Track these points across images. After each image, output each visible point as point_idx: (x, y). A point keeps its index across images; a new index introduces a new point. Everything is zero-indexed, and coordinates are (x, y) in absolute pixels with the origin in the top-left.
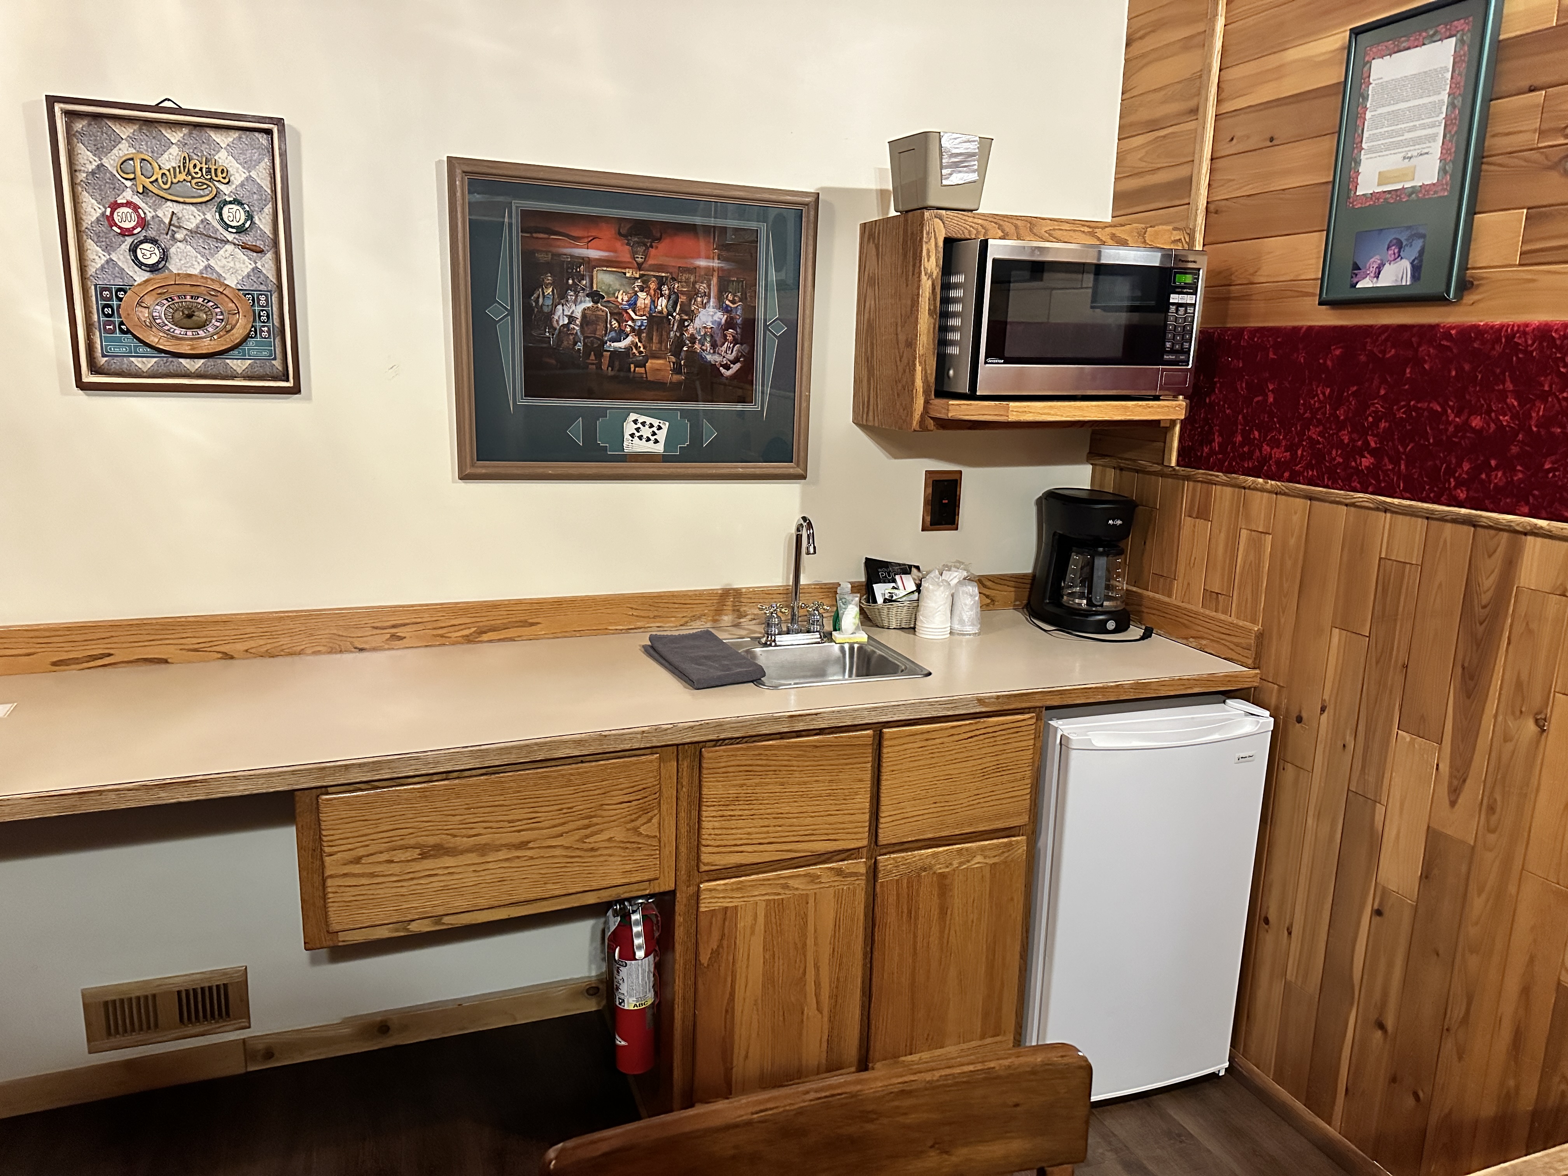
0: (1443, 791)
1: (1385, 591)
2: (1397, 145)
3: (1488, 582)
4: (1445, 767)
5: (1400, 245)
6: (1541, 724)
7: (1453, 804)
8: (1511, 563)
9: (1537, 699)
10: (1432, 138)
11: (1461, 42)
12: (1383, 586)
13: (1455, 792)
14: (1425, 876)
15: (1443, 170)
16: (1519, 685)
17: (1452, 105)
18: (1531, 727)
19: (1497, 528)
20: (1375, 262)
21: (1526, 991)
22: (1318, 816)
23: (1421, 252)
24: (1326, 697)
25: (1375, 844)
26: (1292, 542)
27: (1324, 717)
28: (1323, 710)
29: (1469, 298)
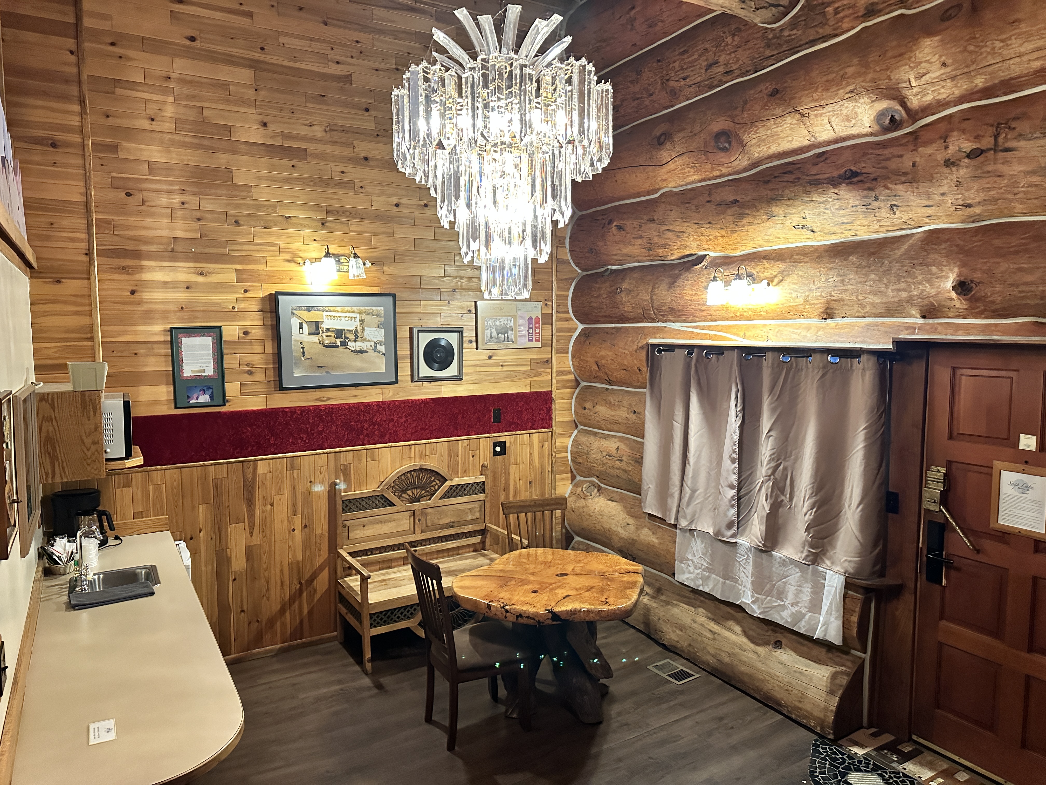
0: (248, 534)
1: (217, 488)
2: (197, 363)
3: (250, 476)
4: (247, 528)
5: (204, 391)
6: (272, 505)
7: (251, 536)
8: (255, 469)
9: (269, 500)
10: (210, 363)
11: (213, 339)
12: (216, 487)
13: (251, 534)
14: (247, 560)
15: (215, 371)
16: (264, 497)
17: (214, 354)
18: (269, 507)
19: (250, 461)
20: (195, 395)
21: (282, 571)
22: (206, 565)
23: (212, 392)
24: (201, 526)
25: (229, 560)
26: (175, 484)
27: (202, 534)
28: (200, 531)
29: (227, 404)
